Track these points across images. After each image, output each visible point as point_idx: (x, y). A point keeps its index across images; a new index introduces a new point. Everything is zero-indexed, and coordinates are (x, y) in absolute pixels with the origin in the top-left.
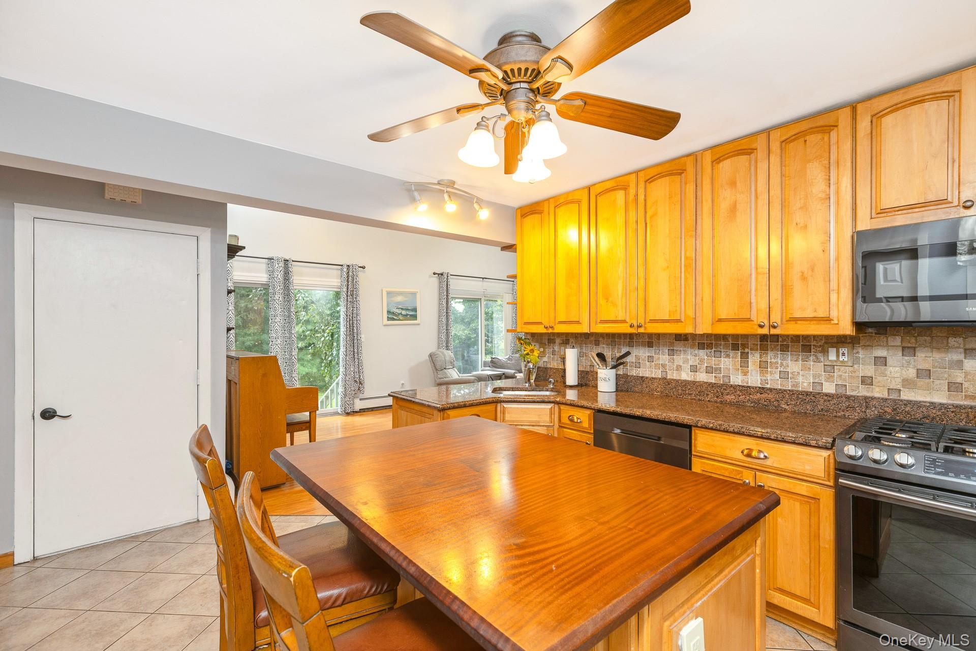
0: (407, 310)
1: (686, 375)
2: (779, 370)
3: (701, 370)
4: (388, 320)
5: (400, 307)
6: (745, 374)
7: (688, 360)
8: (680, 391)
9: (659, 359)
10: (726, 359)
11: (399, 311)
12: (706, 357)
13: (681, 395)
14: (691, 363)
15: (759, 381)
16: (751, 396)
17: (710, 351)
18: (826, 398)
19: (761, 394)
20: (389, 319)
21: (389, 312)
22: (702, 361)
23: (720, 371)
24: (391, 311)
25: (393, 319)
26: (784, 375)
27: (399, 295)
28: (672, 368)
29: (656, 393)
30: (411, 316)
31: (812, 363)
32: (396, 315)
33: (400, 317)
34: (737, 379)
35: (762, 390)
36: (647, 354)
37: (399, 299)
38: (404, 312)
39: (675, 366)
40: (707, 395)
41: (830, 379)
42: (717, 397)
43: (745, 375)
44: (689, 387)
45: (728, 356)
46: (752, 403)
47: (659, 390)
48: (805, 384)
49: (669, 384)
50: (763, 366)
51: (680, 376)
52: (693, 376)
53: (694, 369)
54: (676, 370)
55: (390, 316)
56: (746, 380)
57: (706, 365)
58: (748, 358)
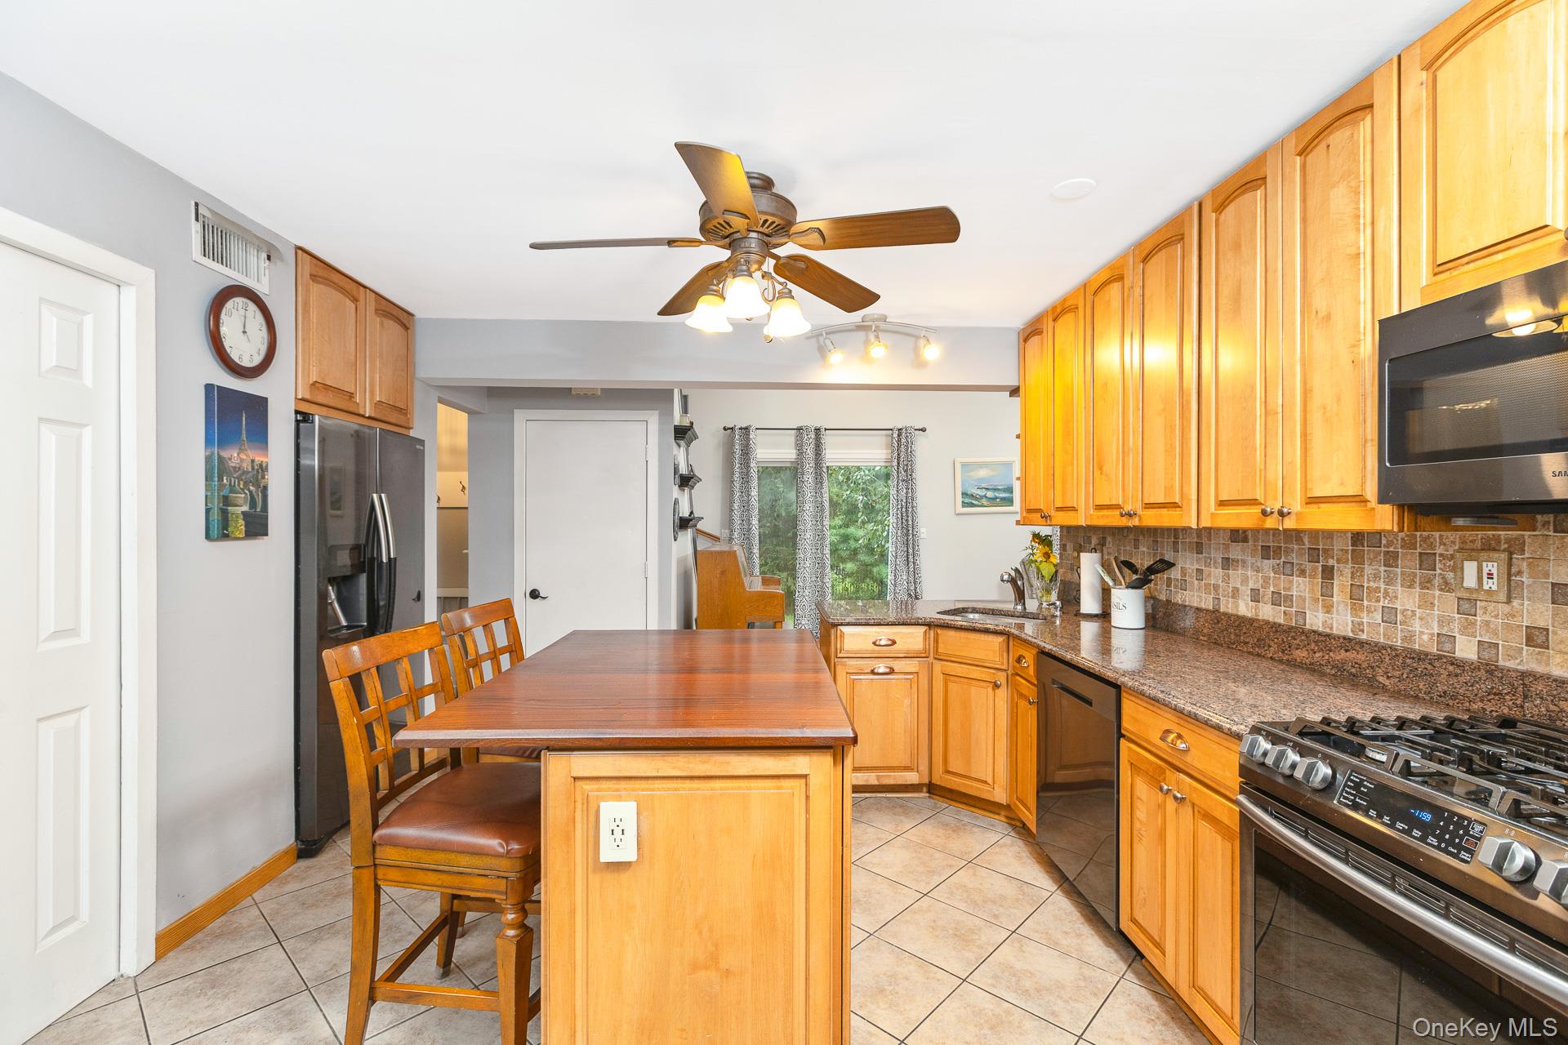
0: (995, 490)
1: (1245, 608)
2: (1381, 604)
3: (1266, 598)
4: (963, 506)
5: (983, 485)
6: (1328, 609)
7: (1248, 577)
8: (1233, 637)
9: (1209, 575)
10: (1300, 580)
11: (981, 493)
12: (1272, 575)
13: (1233, 644)
14: (1251, 585)
15: (1350, 624)
16: (1331, 654)
17: (1278, 562)
18: (1451, 668)
19: (1347, 651)
20: (965, 504)
21: (964, 494)
22: (1266, 580)
23: (1292, 601)
24: (969, 493)
25: (972, 505)
26: (1390, 616)
27: (981, 468)
28: (1226, 593)
29: (1201, 637)
30: (1003, 499)
31: (1437, 593)
32: (976, 499)
33: (984, 501)
34: (1316, 620)
35: (1348, 643)
36: (1196, 566)
37: (983, 473)
38: (990, 494)
39: (1231, 589)
40: (1270, 646)
41: (1468, 629)
42: (1283, 652)
43: (1328, 612)
44: (1244, 630)
45: (1302, 573)
46: (1333, 667)
47: (1205, 631)
48: (1425, 637)
49: (1218, 622)
50: (1356, 595)
51: (1237, 607)
52: (1253, 611)
53: (1256, 597)
54: (1233, 597)
55: (967, 500)
56: (1329, 622)
57: (1272, 589)
58: (1333, 579)
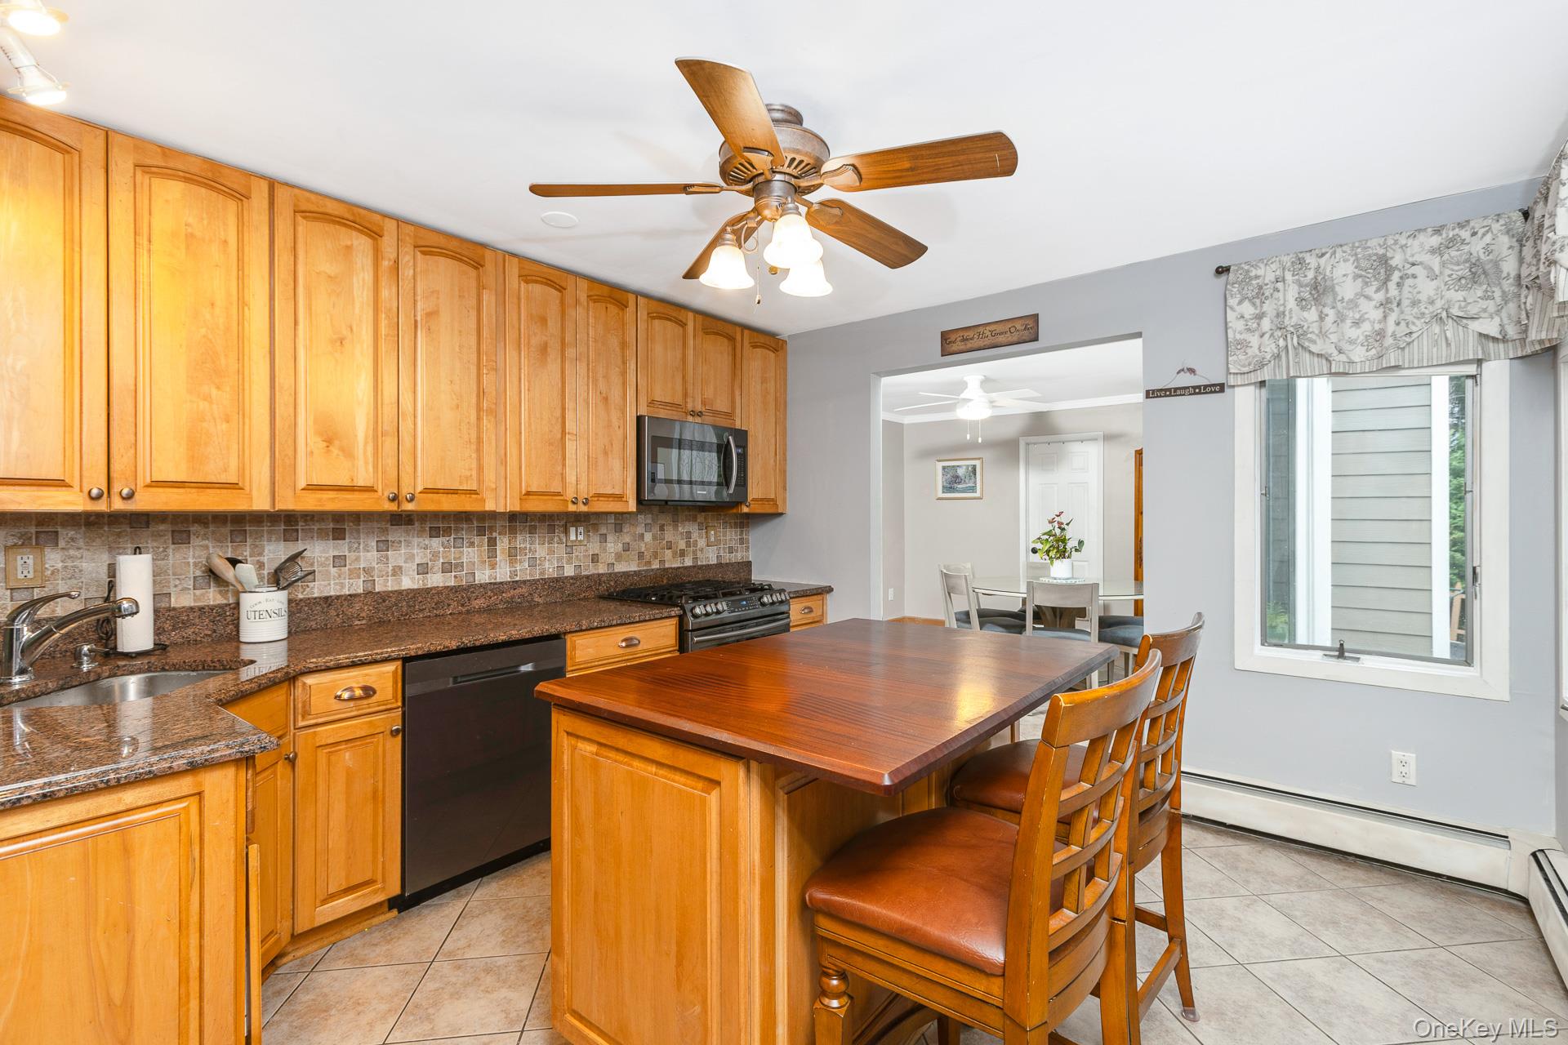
1: (410, 582)
2: (528, 556)
3: (436, 569)
6: (493, 566)
7: (414, 555)
8: (404, 609)
9: (358, 559)
10: (470, 550)
12: (442, 549)
13: (406, 615)
14: (418, 560)
15: (508, 572)
16: (504, 595)
17: (448, 539)
18: (571, 581)
19: (515, 589)
22: (435, 555)
23: (462, 566)
26: (533, 562)
28: (384, 573)
29: (357, 622)
31: (556, 545)
34: (483, 576)
35: (515, 584)
36: (333, 553)
39: (391, 568)
40: (449, 605)
41: (569, 562)
42: (463, 605)
43: (493, 569)
44: (420, 599)
45: (472, 544)
46: (505, 603)
47: (362, 615)
48: (551, 570)
49: (384, 601)
50: (512, 554)
51: (400, 583)
52: (421, 582)
53: (423, 569)
54: (393, 575)
56: (494, 575)
57: (441, 561)
58: (496, 545)
